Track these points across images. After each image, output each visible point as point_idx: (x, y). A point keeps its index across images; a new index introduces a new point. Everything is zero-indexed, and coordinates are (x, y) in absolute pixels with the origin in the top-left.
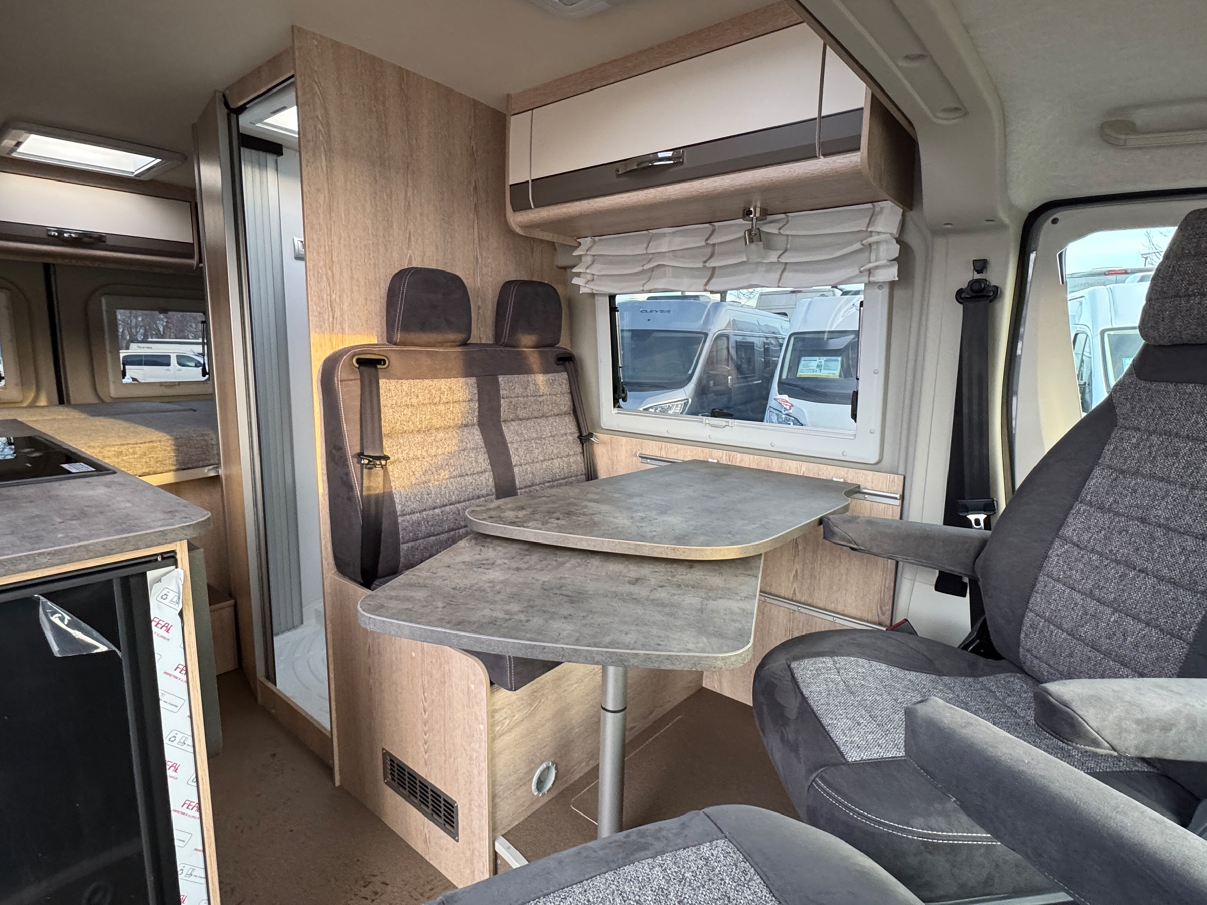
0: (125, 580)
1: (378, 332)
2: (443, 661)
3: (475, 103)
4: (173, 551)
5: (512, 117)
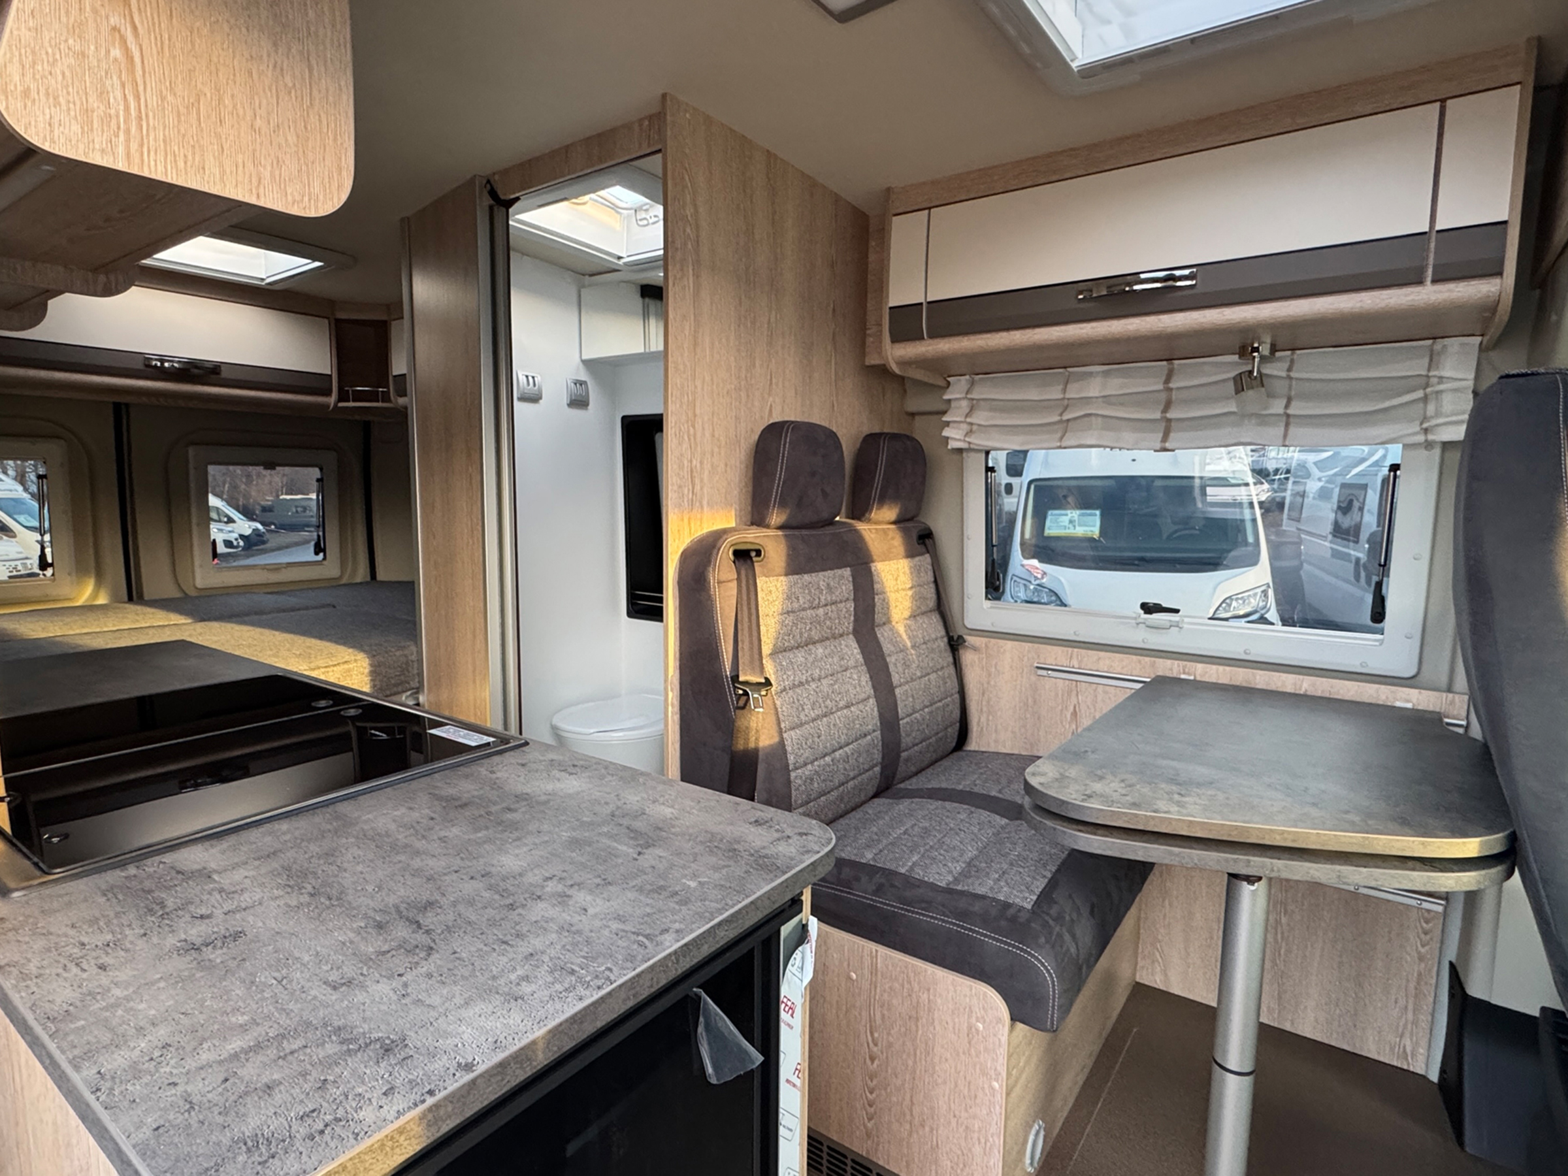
3: (837, 199)
5: (894, 218)
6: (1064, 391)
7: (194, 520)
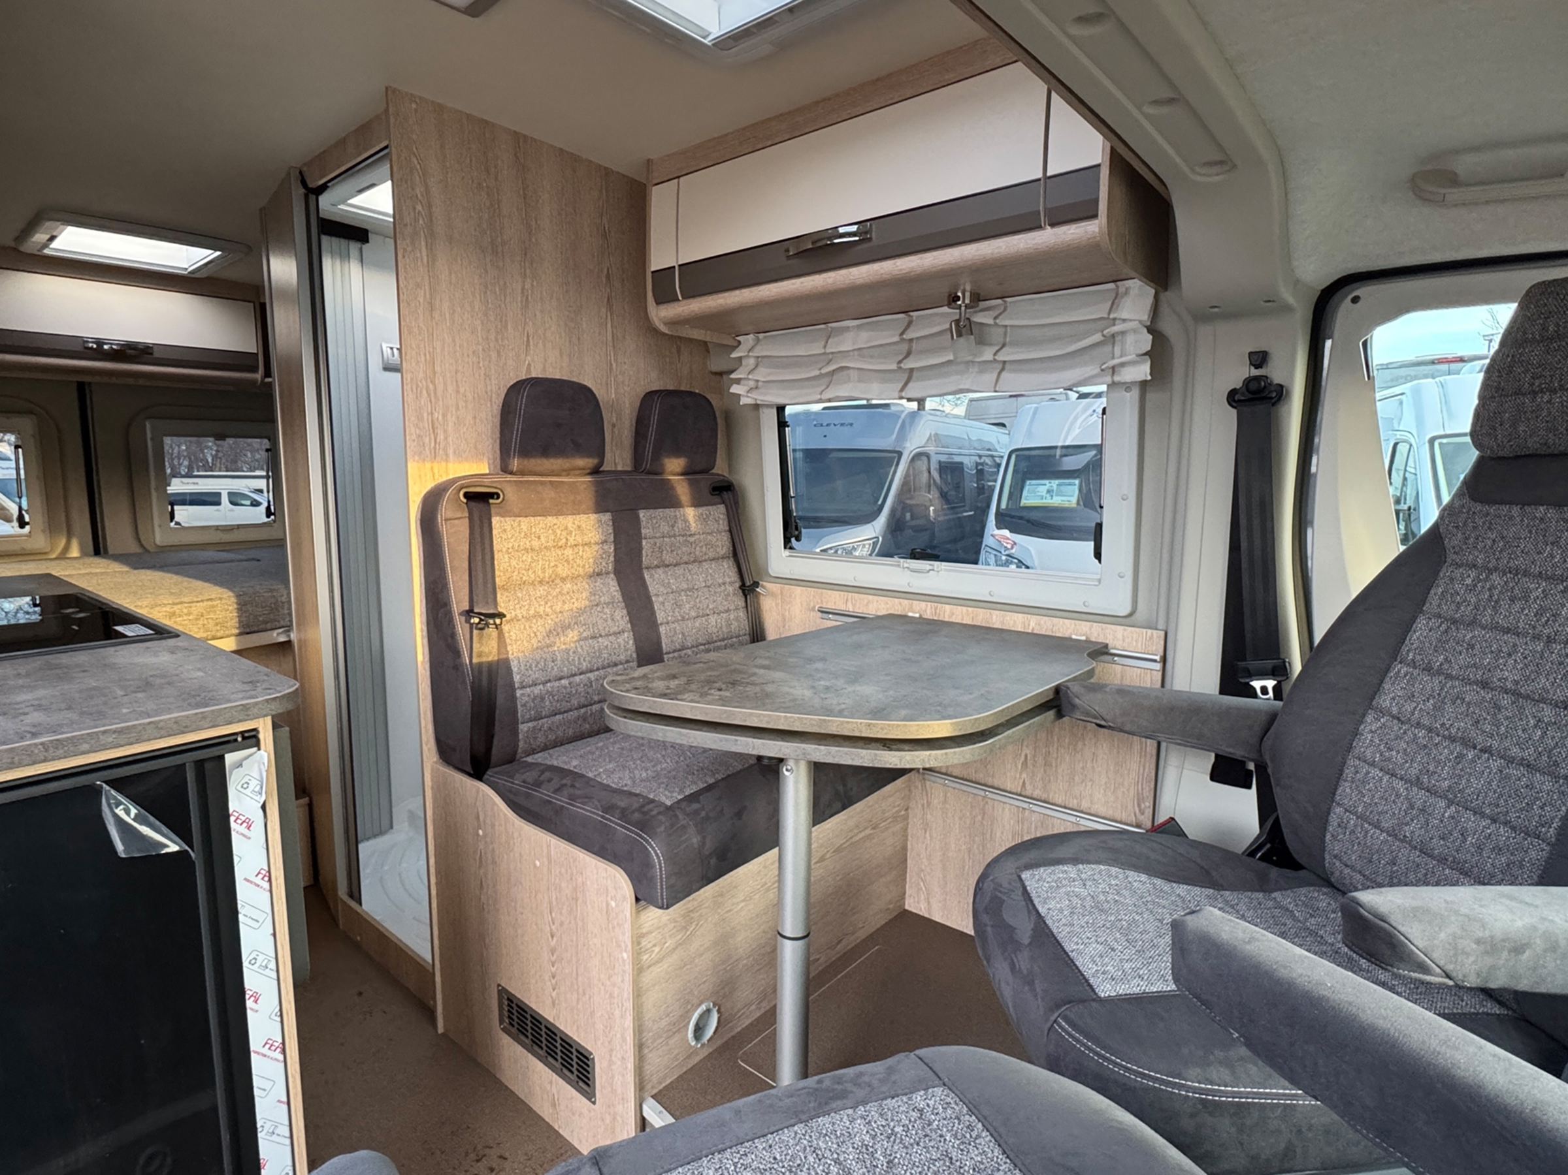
0: (200, 764)
1: (489, 459)
2: (575, 871)
3: (607, 173)
4: (255, 730)
5: (654, 188)
6: (825, 347)
7: (153, 483)
